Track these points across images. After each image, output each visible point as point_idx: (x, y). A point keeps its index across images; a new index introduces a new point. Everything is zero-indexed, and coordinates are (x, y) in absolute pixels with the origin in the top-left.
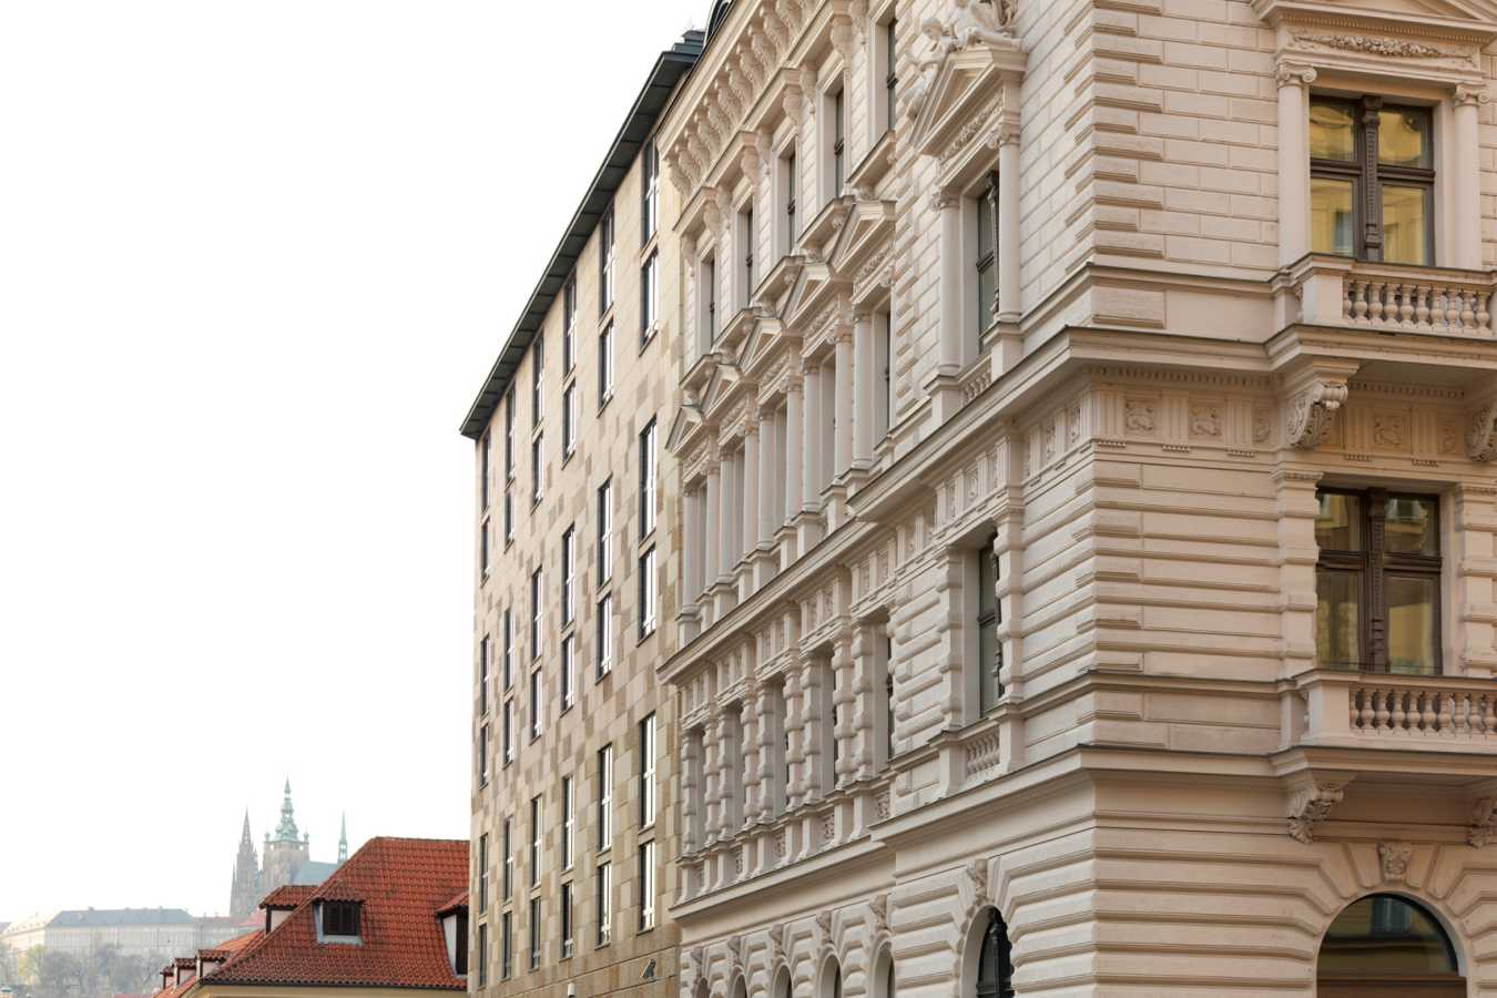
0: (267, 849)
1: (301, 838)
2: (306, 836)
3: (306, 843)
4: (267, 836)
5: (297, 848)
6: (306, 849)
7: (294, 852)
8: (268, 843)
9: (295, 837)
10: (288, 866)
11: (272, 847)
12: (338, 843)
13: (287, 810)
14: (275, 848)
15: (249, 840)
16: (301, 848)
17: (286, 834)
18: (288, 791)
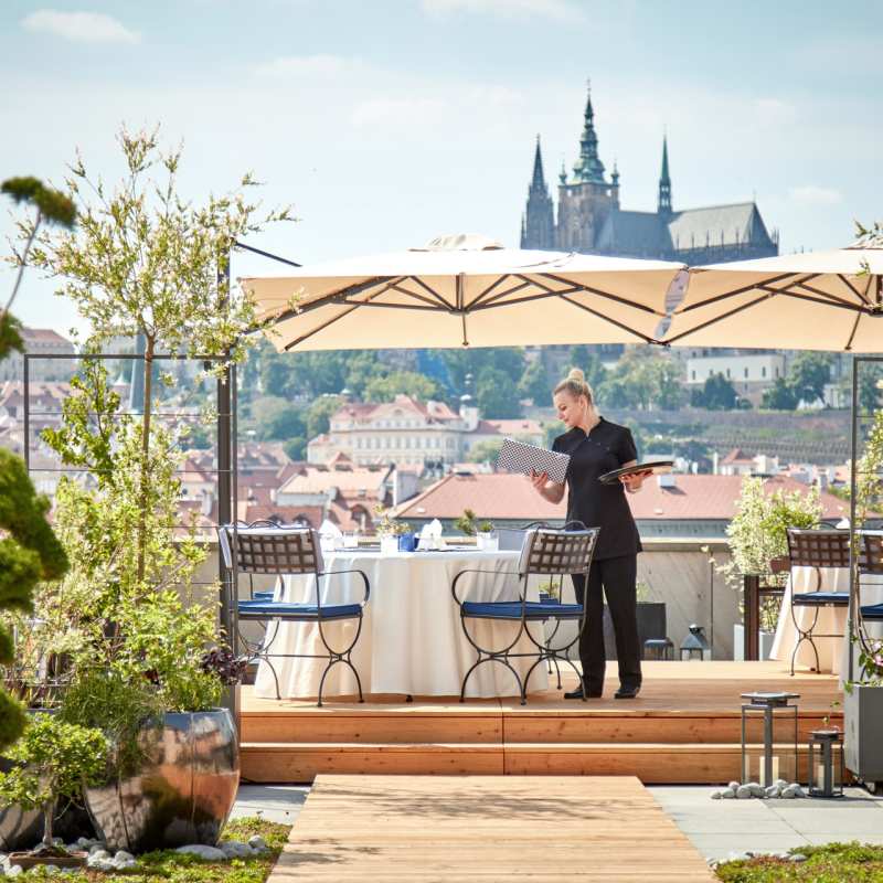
0: (563, 195)
1: (608, 180)
2: (615, 177)
3: (615, 186)
4: (563, 177)
5: (603, 193)
6: (615, 194)
7: (599, 199)
8: (564, 188)
9: (601, 178)
10: (591, 218)
11: (570, 193)
12: (658, 184)
13: (590, 142)
14: (574, 194)
15: (542, 184)
16: (609, 193)
17: (587, 175)
18: (589, 115)
